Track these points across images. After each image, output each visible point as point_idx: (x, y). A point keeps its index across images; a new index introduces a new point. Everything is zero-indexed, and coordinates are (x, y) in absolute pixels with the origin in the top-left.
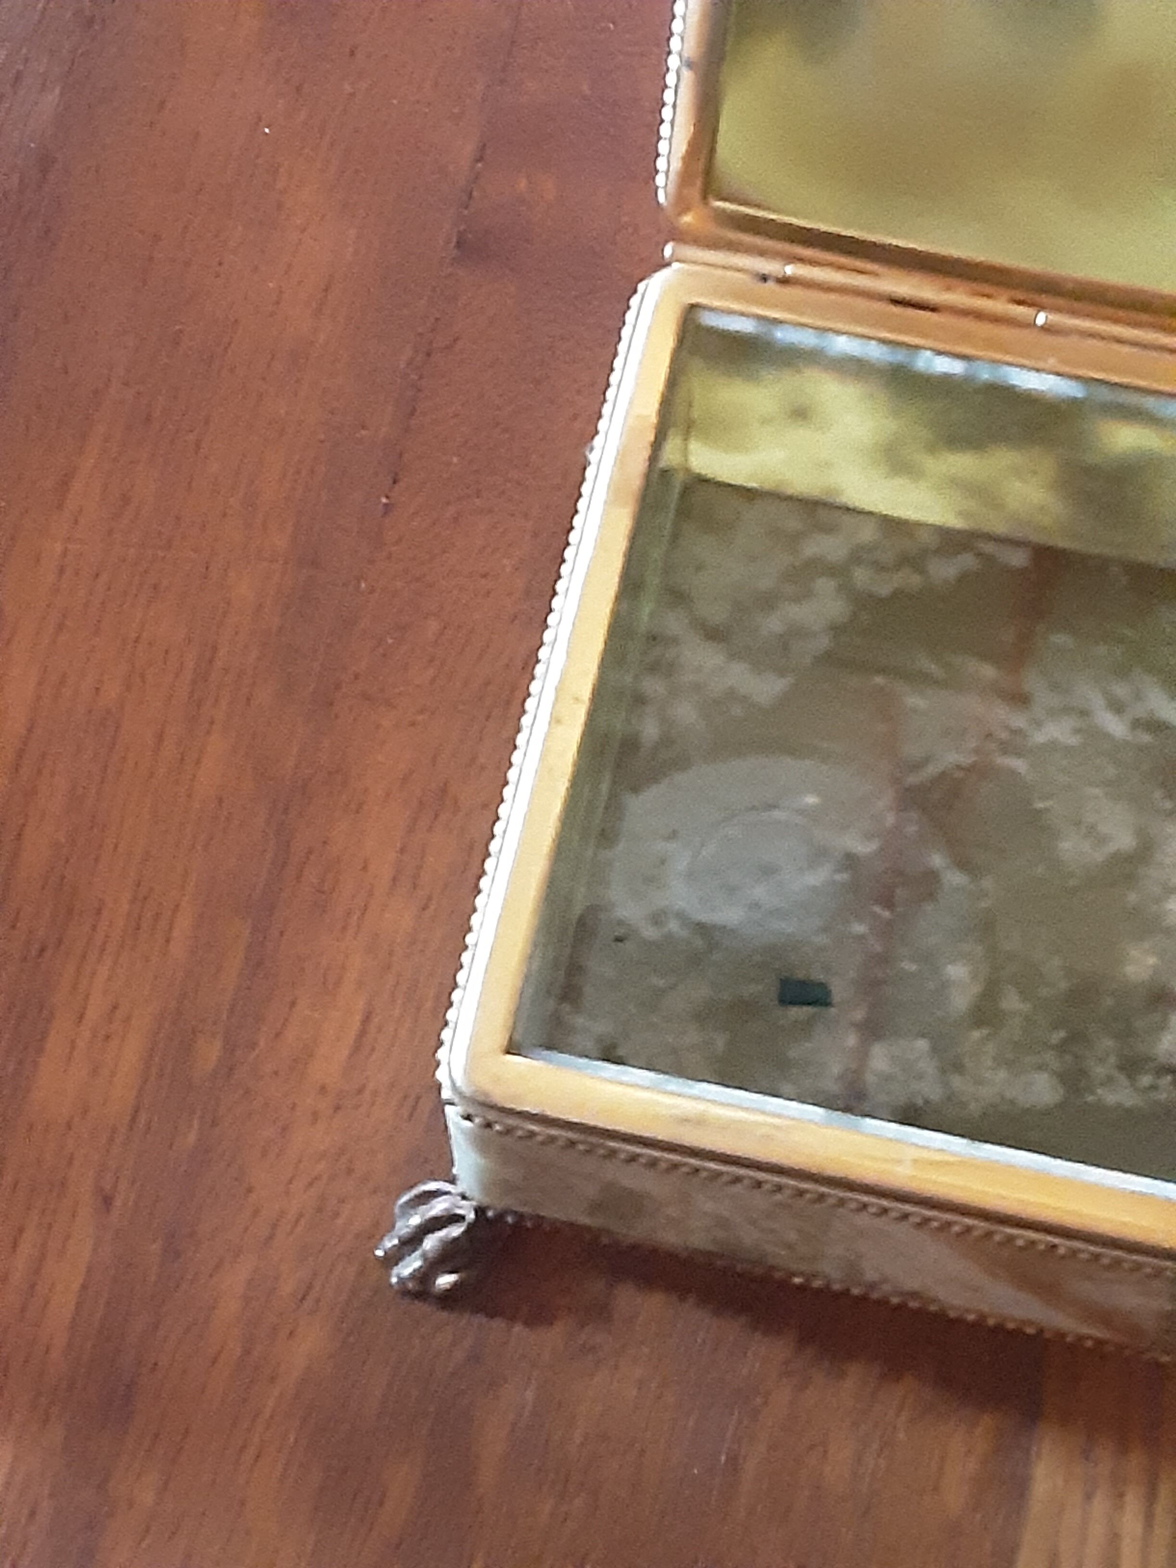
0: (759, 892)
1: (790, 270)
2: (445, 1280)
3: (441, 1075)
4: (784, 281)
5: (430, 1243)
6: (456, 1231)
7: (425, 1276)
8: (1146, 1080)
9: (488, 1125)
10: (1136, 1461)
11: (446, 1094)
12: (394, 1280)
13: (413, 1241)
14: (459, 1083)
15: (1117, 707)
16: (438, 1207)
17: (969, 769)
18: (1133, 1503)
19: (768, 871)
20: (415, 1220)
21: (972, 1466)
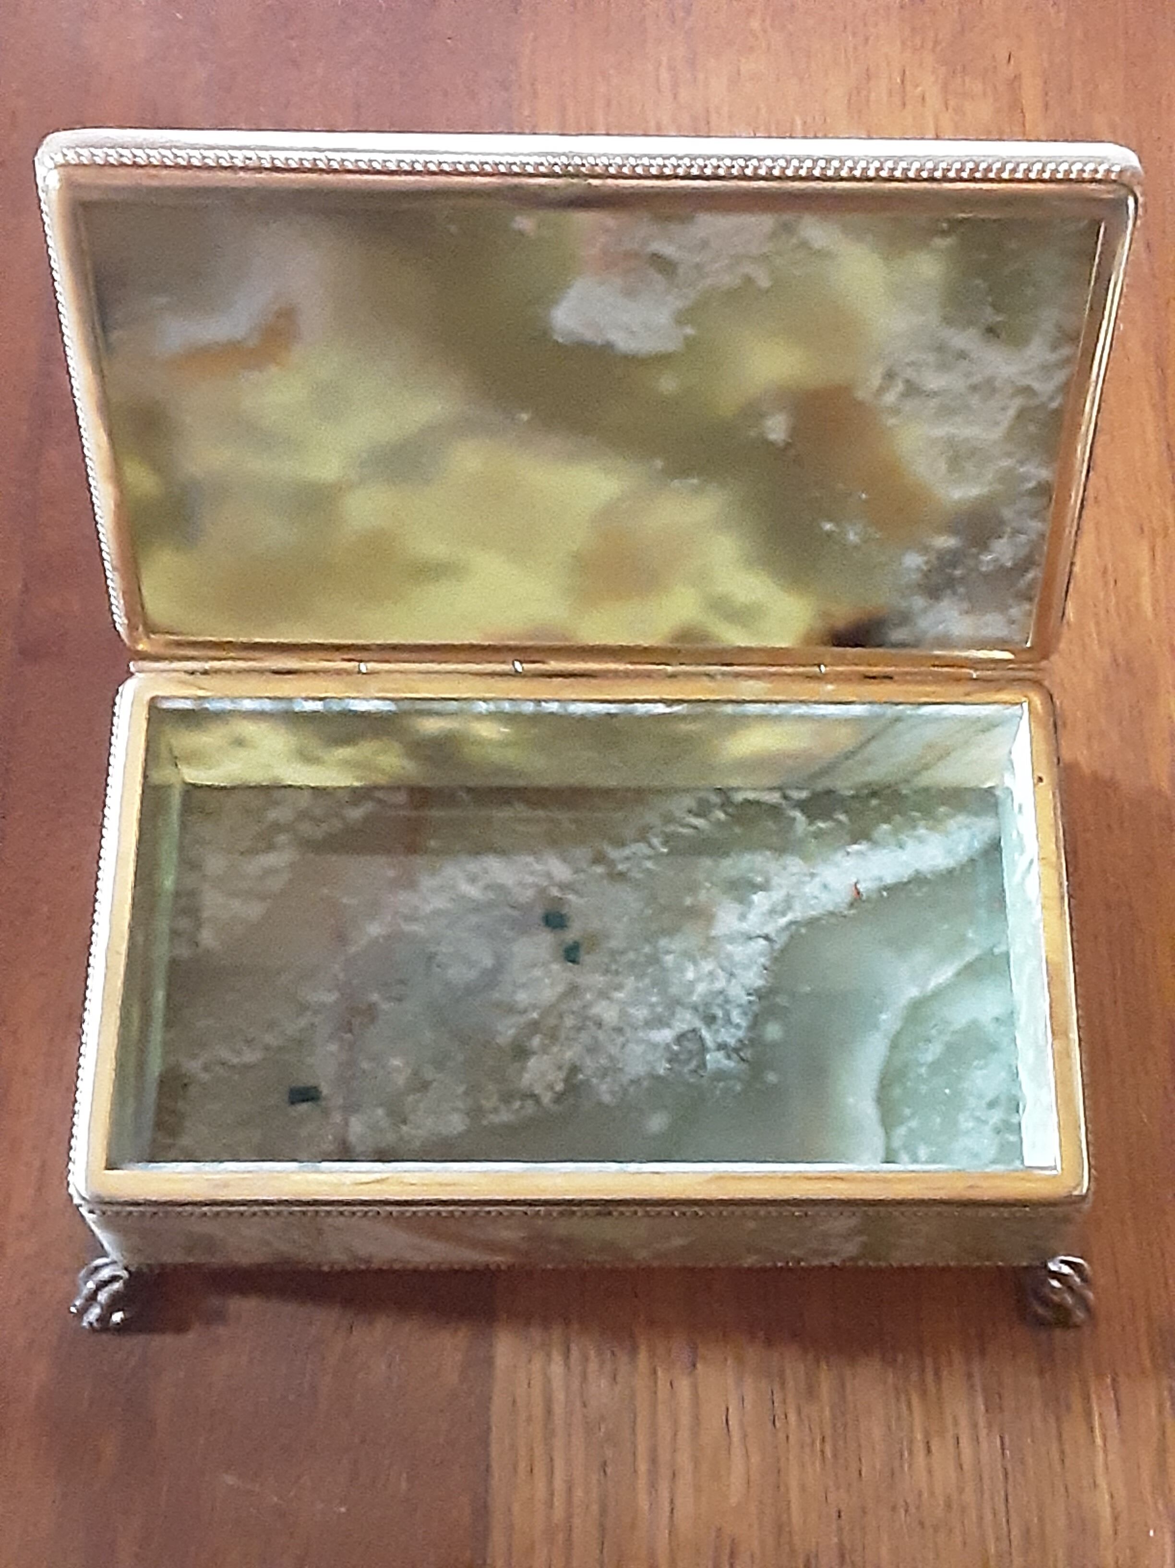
0: (269, 1039)
1: (207, 665)
2: (117, 1317)
3: (72, 1190)
4: (205, 672)
5: (102, 1297)
6: (117, 1286)
7: (104, 1319)
8: (517, 1104)
9: (104, 1213)
10: (557, 1333)
11: (77, 1200)
12: (85, 1324)
13: (92, 1298)
14: (84, 1195)
15: (473, 879)
16: (105, 1274)
17: (388, 937)
18: (557, 1357)
19: (271, 1025)
20: (91, 1285)
21: (459, 1357)
